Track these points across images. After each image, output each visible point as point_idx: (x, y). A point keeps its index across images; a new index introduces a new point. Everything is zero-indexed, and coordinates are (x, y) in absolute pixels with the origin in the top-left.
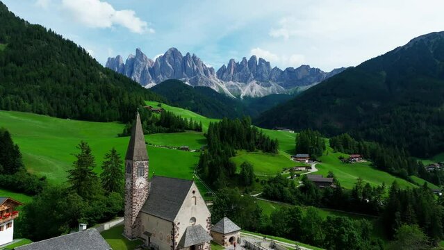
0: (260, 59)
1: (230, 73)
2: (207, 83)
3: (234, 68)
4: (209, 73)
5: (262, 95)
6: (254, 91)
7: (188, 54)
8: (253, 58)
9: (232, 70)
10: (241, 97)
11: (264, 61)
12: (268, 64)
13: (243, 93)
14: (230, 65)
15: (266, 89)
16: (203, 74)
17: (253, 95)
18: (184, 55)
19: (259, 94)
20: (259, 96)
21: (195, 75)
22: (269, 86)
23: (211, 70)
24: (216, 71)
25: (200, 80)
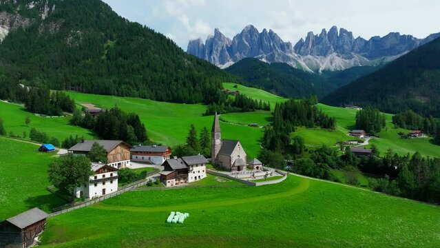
0: (341, 29)
1: (307, 47)
2: (284, 58)
3: (313, 41)
4: (286, 48)
5: (343, 68)
6: (334, 64)
7: (265, 30)
8: (334, 29)
9: (311, 42)
10: (320, 71)
11: (345, 31)
12: (350, 34)
13: (322, 68)
14: (308, 38)
15: (347, 61)
16: (280, 50)
17: (332, 69)
19: (340, 67)
20: (339, 69)
21: (271, 50)
22: (350, 58)
23: (288, 45)
24: (293, 45)
25: (276, 56)
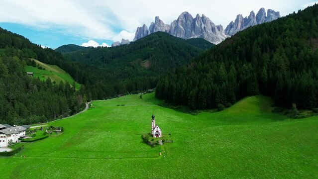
0: (269, 11)
1: (237, 28)
2: (213, 38)
3: (242, 23)
4: (217, 30)
7: (198, 15)
8: (262, 11)
9: (240, 24)
11: (273, 12)
12: (277, 14)
14: (237, 20)
16: (210, 32)
18: (194, 17)
21: (202, 31)
23: (219, 28)
25: (206, 37)
